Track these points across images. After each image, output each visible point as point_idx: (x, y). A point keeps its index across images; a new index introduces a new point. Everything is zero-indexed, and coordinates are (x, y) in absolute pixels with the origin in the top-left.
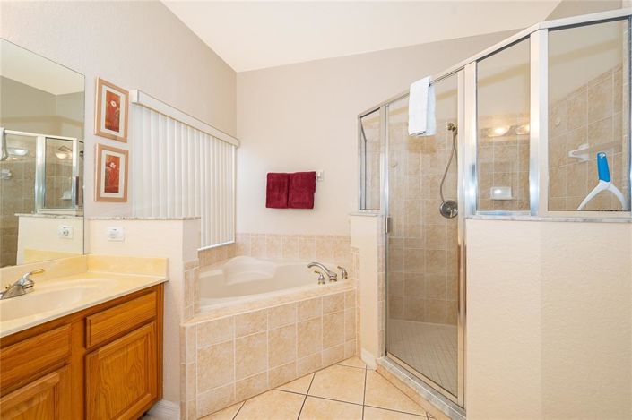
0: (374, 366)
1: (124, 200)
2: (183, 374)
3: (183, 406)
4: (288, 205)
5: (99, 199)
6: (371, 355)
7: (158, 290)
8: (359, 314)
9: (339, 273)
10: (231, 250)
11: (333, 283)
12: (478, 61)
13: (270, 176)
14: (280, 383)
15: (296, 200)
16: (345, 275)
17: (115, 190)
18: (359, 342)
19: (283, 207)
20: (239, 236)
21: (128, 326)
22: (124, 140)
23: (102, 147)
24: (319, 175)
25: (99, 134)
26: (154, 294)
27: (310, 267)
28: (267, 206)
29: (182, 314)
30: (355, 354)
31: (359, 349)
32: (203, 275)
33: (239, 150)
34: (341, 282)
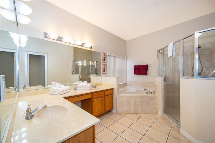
0: (161, 116)
1: (106, 73)
2: (117, 105)
3: (117, 111)
4: (140, 74)
5: (103, 73)
6: (160, 113)
7: (112, 89)
8: (157, 102)
9: (153, 92)
10: (125, 85)
11: (150, 94)
12: (183, 39)
13: (135, 66)
14: (135, 113)
15: (142, 73)
16: (154, 93)
17: (105, 72)
18: (157, 110)
19: (138, 74)
20: (127, 82)
21: (109, 94)
22: (106, 62)
23: (103, 64)
24: (149, 65)
25: (103, 62)
26: (112, 90)
27: (145, 90)
28: (134, 74)
29: (116, 95)
30: (156, 113)
31: (157, 112)
32: (120, 89)
33: (127, 60)
34: (153, 94)
